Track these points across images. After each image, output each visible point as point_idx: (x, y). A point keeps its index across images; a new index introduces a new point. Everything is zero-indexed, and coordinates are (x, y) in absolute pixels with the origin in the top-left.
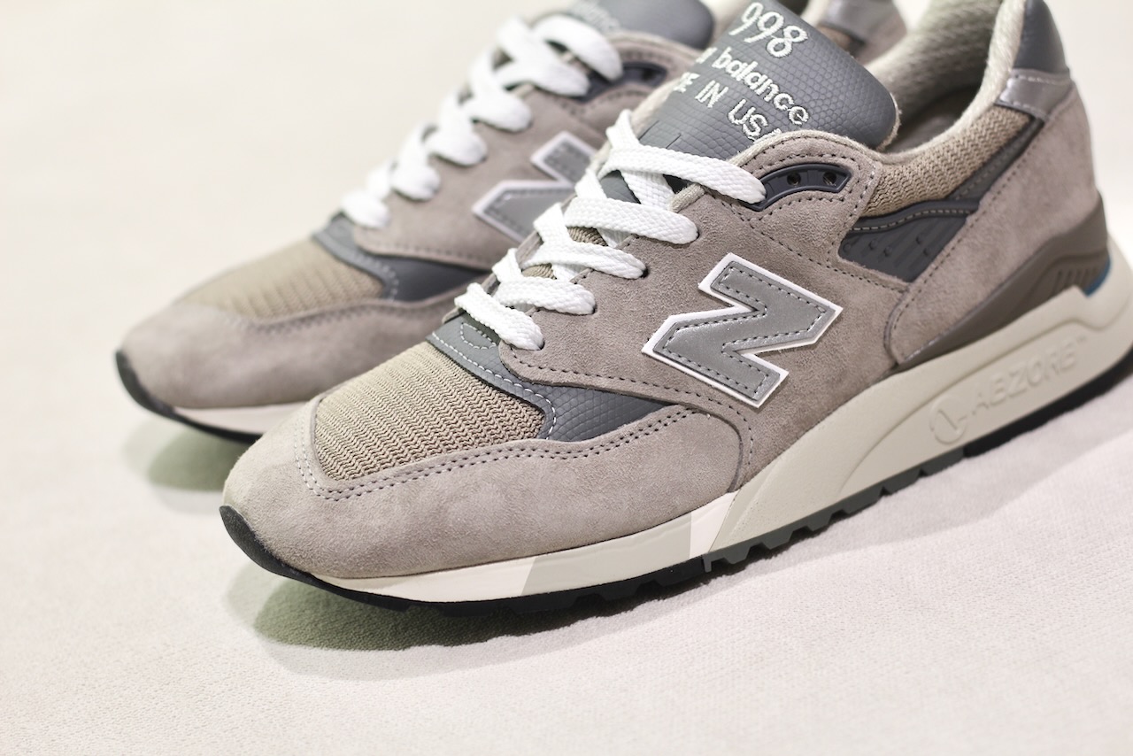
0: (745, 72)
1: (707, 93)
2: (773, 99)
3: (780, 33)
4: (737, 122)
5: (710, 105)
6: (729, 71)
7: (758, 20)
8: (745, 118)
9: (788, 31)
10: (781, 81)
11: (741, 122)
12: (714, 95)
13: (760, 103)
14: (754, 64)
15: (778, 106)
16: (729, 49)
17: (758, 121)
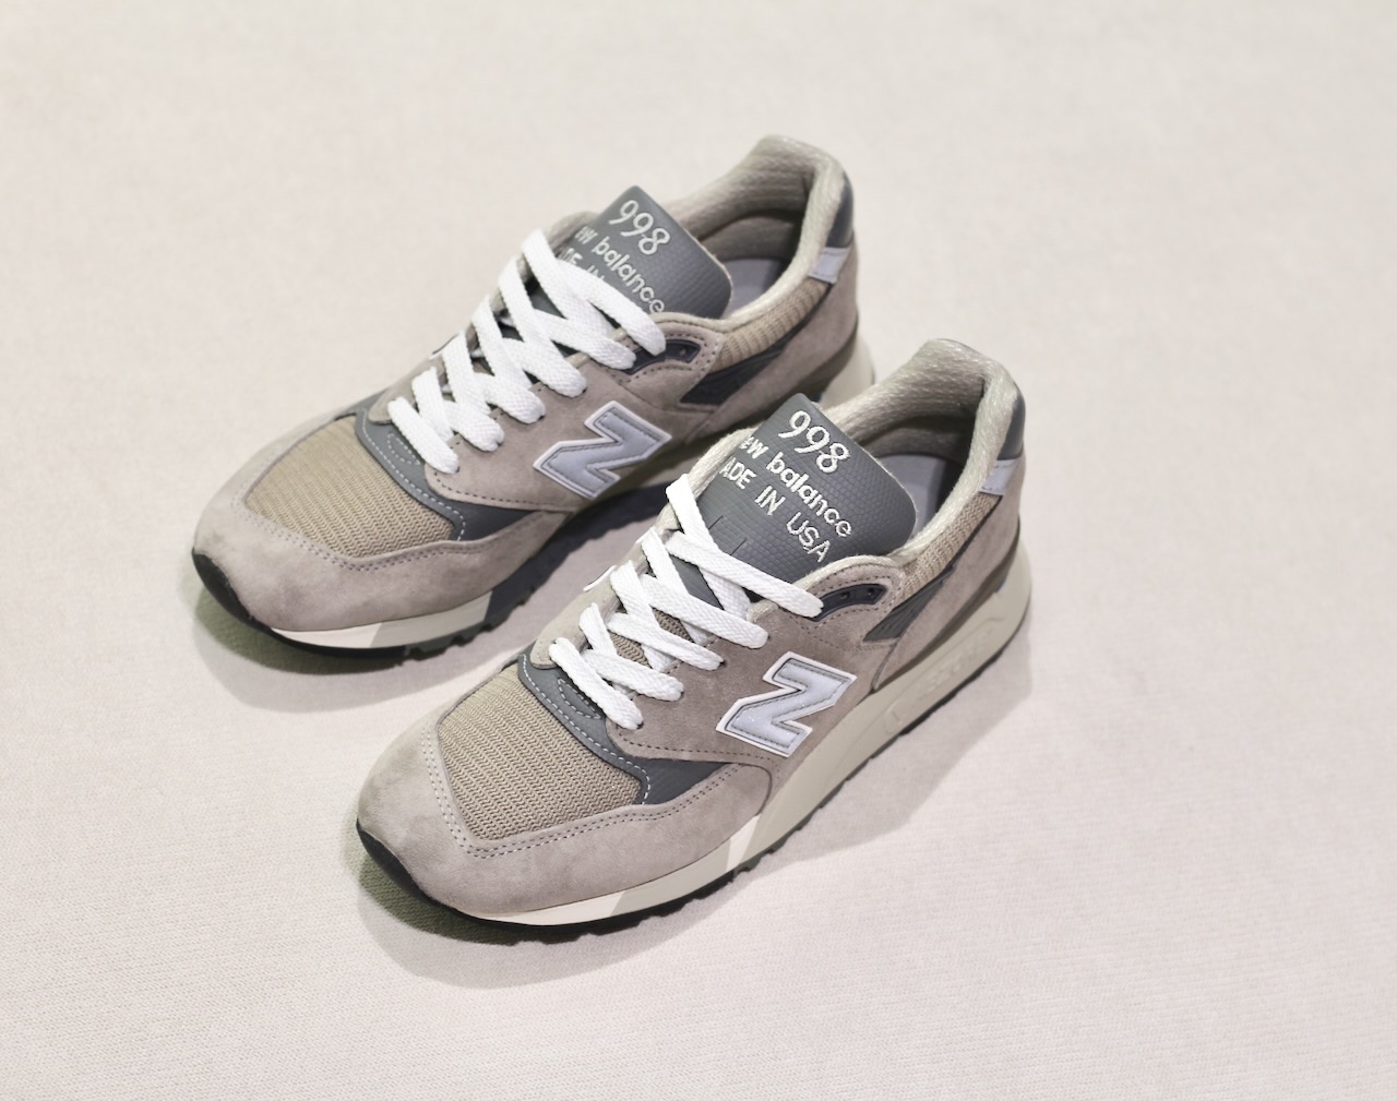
0: (797, 483)
1: (765, 498)
2: (822, 515)
3: (826, 450)
4: (793, 532)
5: (770, 513)
6: (784, 479)
7: (806, 432)
8: (800, 530)
9: (833, 448)
10: (830, 498)
11: (797, 532)
12: (773, 501)
13: (813, 517)
14: (806, 477)
15: (828, 521)
16: (781, 454)
17: (812, 533)
